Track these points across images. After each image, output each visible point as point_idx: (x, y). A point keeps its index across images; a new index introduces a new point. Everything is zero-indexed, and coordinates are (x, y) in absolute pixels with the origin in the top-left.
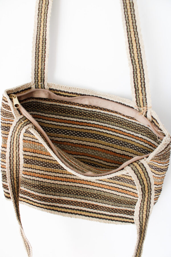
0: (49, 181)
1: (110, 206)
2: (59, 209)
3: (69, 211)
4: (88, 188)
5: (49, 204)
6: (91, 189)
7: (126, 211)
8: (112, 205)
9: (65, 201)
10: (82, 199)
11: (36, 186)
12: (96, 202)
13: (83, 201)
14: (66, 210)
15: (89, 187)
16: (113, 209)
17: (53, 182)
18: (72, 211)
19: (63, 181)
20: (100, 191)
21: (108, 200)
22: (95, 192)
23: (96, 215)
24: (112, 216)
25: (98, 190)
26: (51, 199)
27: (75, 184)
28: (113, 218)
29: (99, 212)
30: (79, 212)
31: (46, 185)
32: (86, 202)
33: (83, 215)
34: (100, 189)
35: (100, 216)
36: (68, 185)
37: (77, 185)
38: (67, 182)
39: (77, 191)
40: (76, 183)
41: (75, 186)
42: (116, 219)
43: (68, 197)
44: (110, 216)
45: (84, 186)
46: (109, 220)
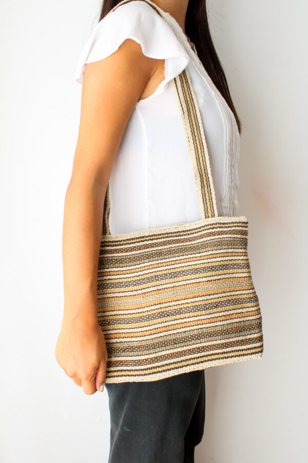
0: (137, 339)
1: (219, 342)
2: (160, 369)
3: (173, 366)
4: (185, 332)
5: (146, 367)
6: (190, 331)
7: (238, 341)
8: (221, 340)
9: (164, 356)
10: (183, 346)
11: (125, 349)
12: (201, 343)
13: (185, 348)
14: (169, 367)
15: (186, 329)
16: (222, 344)
17: (141, 338)
18: (177, 365)
19: (154, 334)
20: (201, 329)
21: (213, 336)
22: (196, 332)
23: (206, 359)
24: (225, 353)
25: (198, 329)
26: (147, 360)
27: (169, 333)
28: (226, 355)
29: (208, 353)
30: (185, 363)
31: (135, 344)
32: (189, 347)
33: (191, 365)
34: (200, 327)
35: (210, 358)
36: (161, 337)
37: (171, 332)
38: (158, 333)
39: (174, 340)
40: (169, 330)
41: (170, 335)
42: (230, 355)
43: (166, 350)
44: (222, 353)
45: (180, 331)
46: (223, 358)
